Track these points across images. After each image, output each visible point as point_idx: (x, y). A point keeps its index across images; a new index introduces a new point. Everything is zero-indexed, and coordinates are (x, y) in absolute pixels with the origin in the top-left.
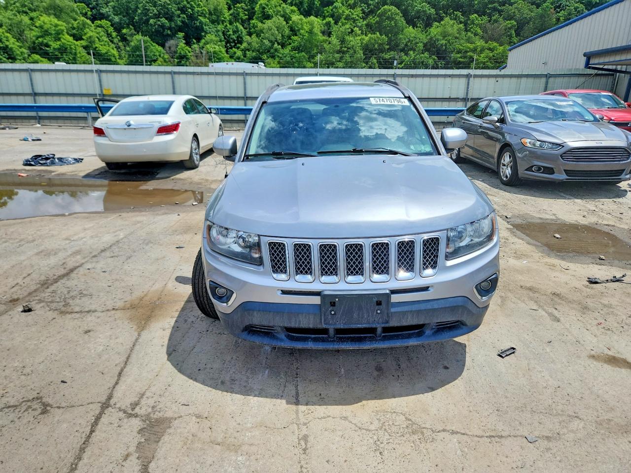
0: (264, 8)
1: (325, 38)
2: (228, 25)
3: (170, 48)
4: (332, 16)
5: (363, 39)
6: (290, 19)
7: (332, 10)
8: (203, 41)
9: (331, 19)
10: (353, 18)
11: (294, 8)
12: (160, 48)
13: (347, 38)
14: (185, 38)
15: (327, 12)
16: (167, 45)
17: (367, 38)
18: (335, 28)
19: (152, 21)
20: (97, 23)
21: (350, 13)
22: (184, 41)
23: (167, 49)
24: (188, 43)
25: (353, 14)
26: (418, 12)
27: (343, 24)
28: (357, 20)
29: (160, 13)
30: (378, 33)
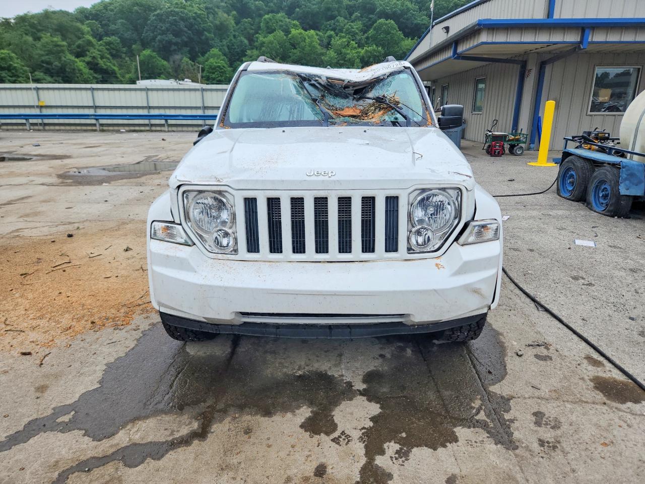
0: (268, 22)
1: (324, 51)
2: (233, 39)
3: (174, 62)
4: (334, 29)
5: (360, 52)
6: (289, 32)
7: (334, 24)
8: (207, 55)
9: (332, 33)
10: (353, 31)
11: (296, 22)
12: (165, 63)
13: (343, 50)
14: (190, 52)
15: (330, 26)
16: (171, 60)
17: (363, 51)
18: (333, 42)
19: (159, 37)
20: (106, 39)
21: (349, 27)
22: (189, 55)
23: (172, 63)
24: (193, 59)
25: (352, 28)
26: (417, 25)
27: (341, 37)
28: (357, 33)
29: (168, 30)
30: (375, 46)
